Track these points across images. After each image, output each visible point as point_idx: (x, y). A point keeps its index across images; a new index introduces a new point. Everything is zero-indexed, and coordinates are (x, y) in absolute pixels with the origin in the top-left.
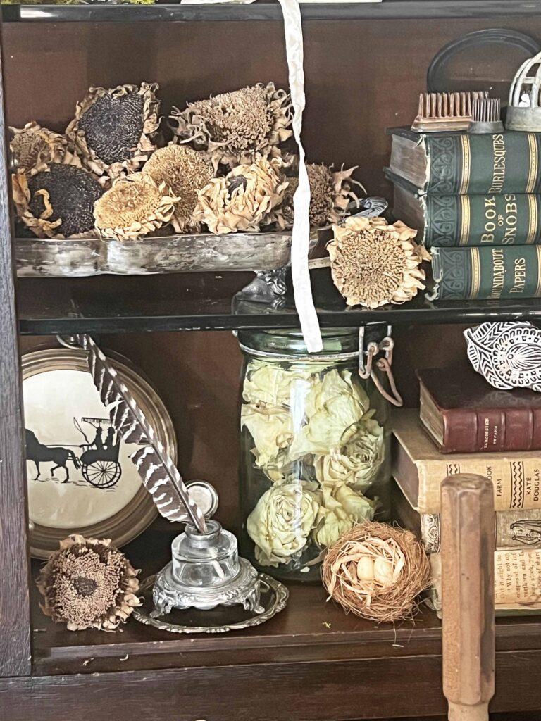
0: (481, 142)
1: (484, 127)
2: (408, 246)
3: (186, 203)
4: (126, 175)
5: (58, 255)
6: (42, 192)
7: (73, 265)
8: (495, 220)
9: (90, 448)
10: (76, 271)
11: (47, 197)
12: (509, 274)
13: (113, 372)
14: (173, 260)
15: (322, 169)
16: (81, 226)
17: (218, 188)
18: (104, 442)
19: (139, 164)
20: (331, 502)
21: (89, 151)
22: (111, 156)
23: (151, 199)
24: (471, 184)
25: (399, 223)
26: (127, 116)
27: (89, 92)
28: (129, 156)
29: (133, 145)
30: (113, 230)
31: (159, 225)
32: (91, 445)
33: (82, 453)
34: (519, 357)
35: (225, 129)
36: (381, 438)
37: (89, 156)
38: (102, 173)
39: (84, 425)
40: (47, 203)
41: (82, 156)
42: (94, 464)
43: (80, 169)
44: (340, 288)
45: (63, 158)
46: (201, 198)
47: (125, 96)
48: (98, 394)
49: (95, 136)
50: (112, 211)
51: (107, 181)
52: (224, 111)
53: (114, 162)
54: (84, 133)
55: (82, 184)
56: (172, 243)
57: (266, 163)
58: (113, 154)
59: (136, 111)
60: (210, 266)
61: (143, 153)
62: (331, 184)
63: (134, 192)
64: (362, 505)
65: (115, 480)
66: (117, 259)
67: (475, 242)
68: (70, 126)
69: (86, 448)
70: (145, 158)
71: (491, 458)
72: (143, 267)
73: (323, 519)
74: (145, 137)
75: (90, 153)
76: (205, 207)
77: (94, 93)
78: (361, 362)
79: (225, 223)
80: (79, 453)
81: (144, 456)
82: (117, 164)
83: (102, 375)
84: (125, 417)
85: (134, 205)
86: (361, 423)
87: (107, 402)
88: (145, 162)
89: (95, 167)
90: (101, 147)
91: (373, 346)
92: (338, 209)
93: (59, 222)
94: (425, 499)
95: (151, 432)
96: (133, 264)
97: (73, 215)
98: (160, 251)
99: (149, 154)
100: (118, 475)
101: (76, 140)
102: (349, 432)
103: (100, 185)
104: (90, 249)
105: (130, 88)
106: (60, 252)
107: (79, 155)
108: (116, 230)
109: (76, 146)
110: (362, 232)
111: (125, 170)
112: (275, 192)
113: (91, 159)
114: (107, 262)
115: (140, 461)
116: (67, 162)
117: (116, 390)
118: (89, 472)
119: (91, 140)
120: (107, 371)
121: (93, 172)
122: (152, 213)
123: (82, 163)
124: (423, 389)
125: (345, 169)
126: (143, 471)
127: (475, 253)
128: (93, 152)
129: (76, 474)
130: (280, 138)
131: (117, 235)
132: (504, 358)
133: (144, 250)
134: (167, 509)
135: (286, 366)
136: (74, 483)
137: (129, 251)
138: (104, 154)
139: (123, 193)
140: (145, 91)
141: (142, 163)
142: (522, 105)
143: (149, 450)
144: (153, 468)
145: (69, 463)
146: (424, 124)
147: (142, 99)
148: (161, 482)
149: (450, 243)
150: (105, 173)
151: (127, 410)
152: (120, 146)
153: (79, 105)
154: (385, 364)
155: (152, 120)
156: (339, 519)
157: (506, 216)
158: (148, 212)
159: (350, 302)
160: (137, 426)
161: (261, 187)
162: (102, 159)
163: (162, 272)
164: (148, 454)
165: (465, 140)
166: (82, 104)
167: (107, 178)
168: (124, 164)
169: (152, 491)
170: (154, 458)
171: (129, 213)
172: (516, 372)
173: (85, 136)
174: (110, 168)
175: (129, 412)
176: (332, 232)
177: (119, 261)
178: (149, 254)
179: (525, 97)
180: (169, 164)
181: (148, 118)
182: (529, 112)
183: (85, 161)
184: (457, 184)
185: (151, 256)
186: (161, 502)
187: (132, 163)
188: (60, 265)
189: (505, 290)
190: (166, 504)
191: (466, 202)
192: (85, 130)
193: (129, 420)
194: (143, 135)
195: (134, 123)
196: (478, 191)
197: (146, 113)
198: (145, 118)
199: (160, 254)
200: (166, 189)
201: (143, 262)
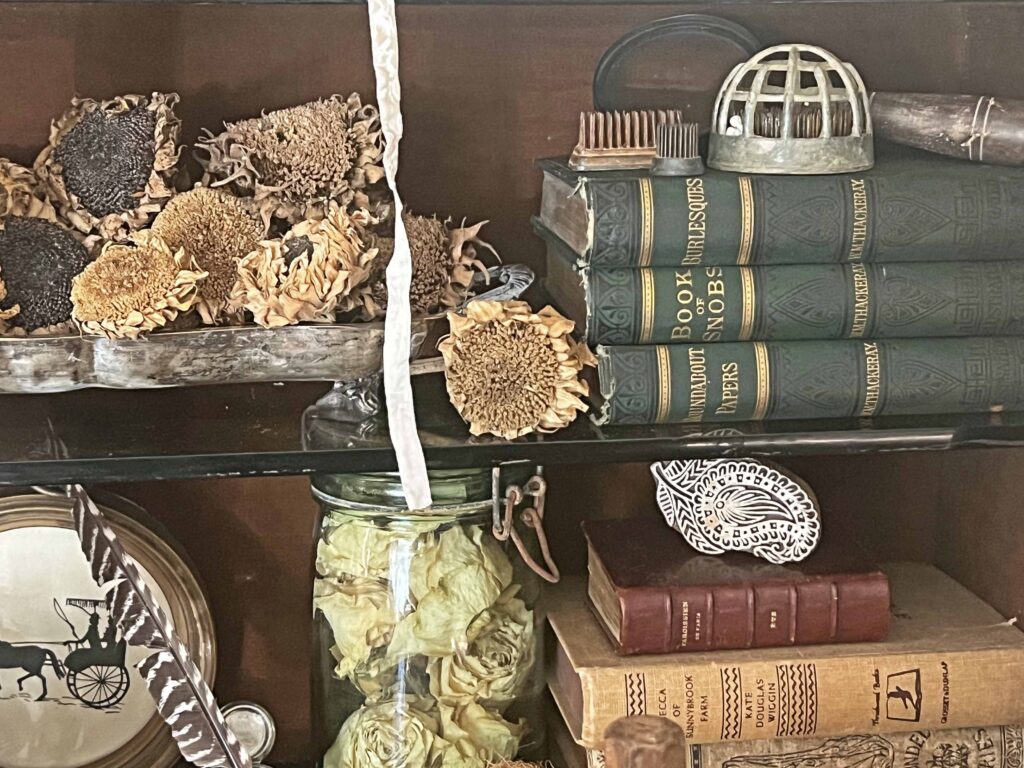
0: (670, 190)
1: (674, 166)
2: (560, 346)
3: (220, 278)
4: (127, 233)
5: (14, 361)
7: (38, 375)
8: (692, 306)
9: (80, 646)
10: (42, 385)
12: (715, 387)
13: (110, 535)
14: (200, 366)
15: (434, 225)
16: (52, 315)
17: (268, 256)
18: (101, 636)
19: (147, 217)
20: (452, 730)
21: (69, 197)
22: (103, 206)
23: (161, 274)
24: (655, 252)
25: (548, 309)
26: (129, 143)
27: (72, 106)
28: (133, 204)
29: (139, 188)
30: (100, 323)
31: (173, 316)
32: (82, 641)
33: (67, 654)
34: (733, 506)
35: (280, 165)
36: (529, 628)
37: (69, 205)
38: (89, 230)
39: (69, 610)
41: (57, 206)
42: (86, 671)
43: (54, 224)
44: (460, 409)
45: (27, 208)
46: (242, 271)
47: (125, 113)
48: (88, 565)
49: (78, 173)
50: (99, 293)
51: (96, 243)
52: (281, 137)
53: (108, 214)
54: (61, 169)
55: (56, 248)
56: (197, 341)
57: (344, 220)
58: (107, 202)
59: (142, 136)
60: (259, 374)
61: (153, 201)
62: (448, 248)
63: (133, 264)
64: (499, 733)
65: (119, 696)
66: (110, 366)
67: (662, 338)
68: (41, 157)
69: (73, 646)
70: (156, 208)
71: (691, 662)
72: (152, 377)
73: (440, 758)
74: (157, 177)
75: (70, 200)
76: (248, 285)
77: (79, 107)
78: (496, 516)
79: (279, 311)
80: (62, 654)
81: (158, 666)
82: (112, 216)
83: (94, 539)
84: (129, 603)
85: (133, 284)
86: (497, 610)
87: (101, 580)
88: (158, 213)
89: (78, 221)
90: (88, 190)
91: (513, 490)
92: (458, 285)
93: (16, 310)
94: (592, 728)
95: (169, 629)
96: (135, 373)
97: (40, 298)
98: (177, 352)
99: (164, 202)
100: (124, 686)
101: (48, 179)
102: (478, 623)
103: (86, 249)
104: (65, 352)
105: (135, 100)
106: (17, 356)
107: (53, 203)
108: (104, 324)
109: (49, 189)
110: (491, 324)
111: (125, 226)
112: (356, 262)
113: (71, 209)
114: (93, 371)
115: (152, 674)
116: (33, 213)
117: (115, 561)
118: (79, 684)
119: (72, 179)
120: (101, 532)
121: (76, 229)
122: (162, 297)
123: (58, 214)
124: (592, 553)
125: (468, 225)
126: (156, 688)
127: (663, 353)
128: (74, 198)
129: (58, 686)
130: (367, 180)
131: (106, 332)
132: (711, 507)
133: (152, 351)
134: (193, 749)
135: (383, 522)
136: (56, 700)
137: (129, 353)
138: (92, 201)
139: (117, 266)
140: (158, 105)
141: (153, 216)
142: (731, 132)
143: (165, 657)
144: (171, 685)
145: (47, 670)
146: (587, 159)
147: (154, 117)
148: (184, 707)
149: (628, 339)
150: (95, 231)
151: (131, 593)
152: (116, 189)
153: (56, 125)
154: (534, 518)
155: (167, 151)
156: (464, 756)
157: (707, 299)
158: (155, 297)
159: (476, 430)
160: (146, 619)
161: (334, 256)
162: (90, 209)
163: (182, 384)
164: (164, 663)
165: (646, 187)
166: (60, 124)
167: (97, 238)
168: (124, 217)
169: (171, 721)
170: (174, 669)
171: (126, 298)
172: (729, 529)
173: (63, 173)
174: (101, 223)
175: (135, 598)
176: (448, 322)
177: (111, 368)
178: (160, 358)
179: (735, 120)
180: (194, 218)
181: (161, 147)
182: (742, 145)
183: (63, 211)
184: (634, 251)
185: (163, 360)
186: (185, 738)
187: (136, 216)
188: (16, 377)
189: (709, 409)
190: (192, 741)
191: (647, 279)
192: (63, 165)
193: (136, 610)
194: (153, 172)
195: (140, 154)
196: (666, 263)
197: (159, 139)
198: (157, 147)
199: (178, 357)
200: (186, 258)
201: (152, 370)
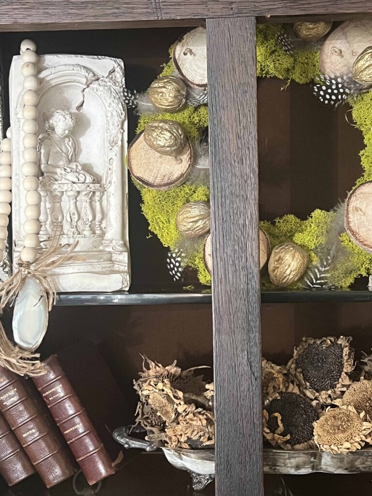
4: (332, 400)
5: (288, 460)
6: (277, 414)
7: (298, 467)
10: (299, 471)
11: (280, 418)
14: (368, 464)
16: (303, 439)
19: (340, 393)
21: (305, 383)
22: (320, 387)
23: (356, 424)
26: (332, 359)
27: (302, 340)
28: (333, 387)
29: (336, 380)
30: (330, 446)
31: (363, 444)
37: (305, 386)
38: (313, 398)
40: (279, 422)
41: (299, 386)
43: (299, 395)
45: (287, 388)
47: (330, 346)
49: (309, 372)
50: (328, 432)
51: (317, 404)
53: (322, 390)
54: (301, 370)
55: (302, 407)
56: (368, 453)
58: (322, 385)
59: (338, 356)
61: (343, 386)
63: (343, 418)
66: (328, 464)
68: (290, 363)
70: (344, 389)
72: (346, 469)
74: (345, 375)
75: (306, 384)
77: (306, 341)
82: (324, 392)
85: (344, 429)
88: (345, 391)
89: (308, 393)
90: (314, 380)
93: (288, 437)
96: (339, 467)
97: (298, 431)
98: (359, 458)
99: (348, 386)
101: (295, 374)
103: (313, 407)
104: (310, 457)
105: (332, 339)
106: (289, 458)
107: (297, 385)
108: (332, 447)
109: (295, 378)
111: (330, 397)
113: (306, 388)
114: (320, 465)
116: (290, 390)
119: (306, 375)
121: (308, 397)
122: (357, 435)
123: (300, 390)
128: (308, 384)
131: (332, 450)
133: (348, 458)
137: (337, 458)
138: (315, 385)
139: (335, 419)
140: (342, 341)
141: (343, 393)
147: (341, 348)
150: (316, 399)
152: (326, 380)
153: (296, 349)
155: (350, 363)
158: (354, 435)
162: (314, 388)
163: (360, 472)
166: (298, 349)
167: (317, 402)
168: (329, 392)
171: (341, 435)
173: (302, 372)
174: (320, 395)
178: (352, 461)
180: (364, 395)
181: (347, 362)
183: (301, 389)
185: (353, 461)
187: (335, 392)
188: (288, 467)
192: (301, 368)
194: (343, 373)
195: (337, 365)
197: (345, 358)
198: (344, 361)
199: (359, 460)
200: (365, 416)
201: (347, 466)
